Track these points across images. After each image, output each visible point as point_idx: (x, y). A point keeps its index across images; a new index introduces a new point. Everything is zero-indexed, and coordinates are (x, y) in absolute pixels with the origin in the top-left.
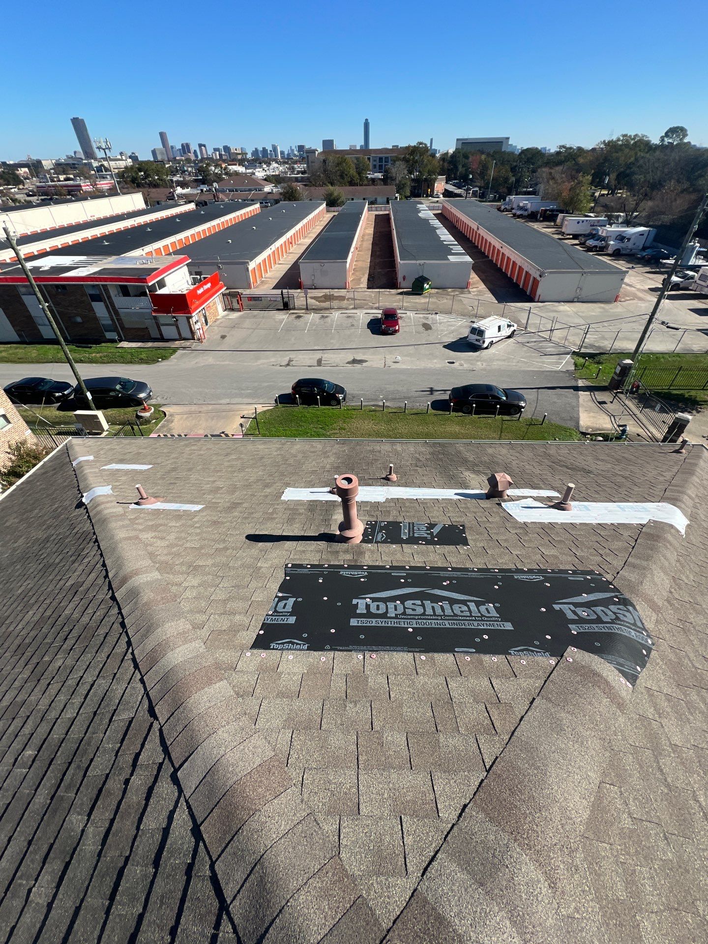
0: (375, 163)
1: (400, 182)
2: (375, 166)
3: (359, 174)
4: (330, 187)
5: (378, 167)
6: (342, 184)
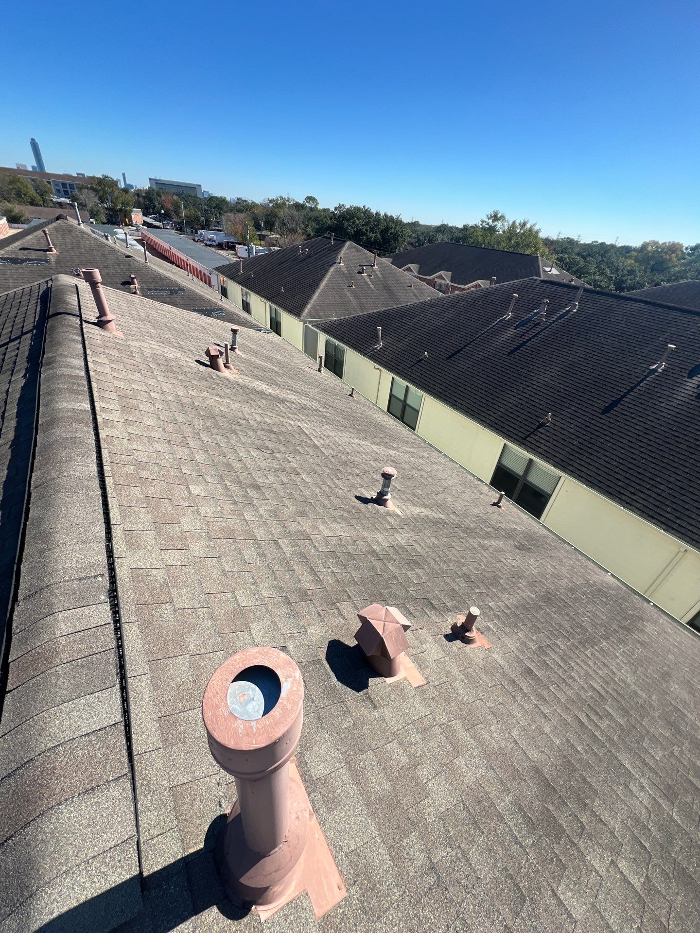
0: (57, 187)
1: (92, 208)
2: (58, 191)
3: (41, 195)
5: (62, 191)
6: (21, 203)
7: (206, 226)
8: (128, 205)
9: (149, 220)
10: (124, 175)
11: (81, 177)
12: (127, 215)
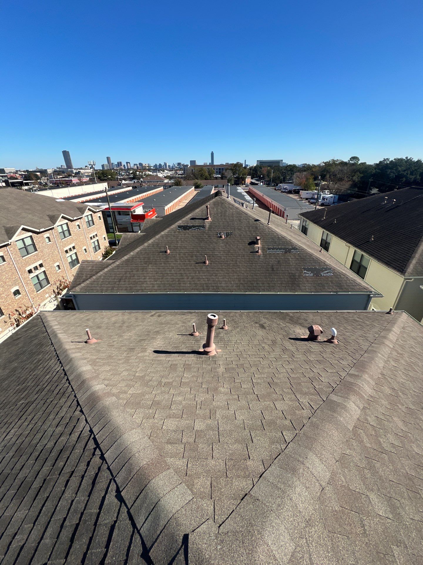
0: (217, 171)
1: (229, 178)
2: (217, 172)
3: (210, 175)
4: (196, 180)
5: (218, 172)
6: (201, 179)
7: (283, 181)
8: (245, 175)
9: (253, 181)
10: (245, 161)
11: (227, 164)
12: (244, 179)
